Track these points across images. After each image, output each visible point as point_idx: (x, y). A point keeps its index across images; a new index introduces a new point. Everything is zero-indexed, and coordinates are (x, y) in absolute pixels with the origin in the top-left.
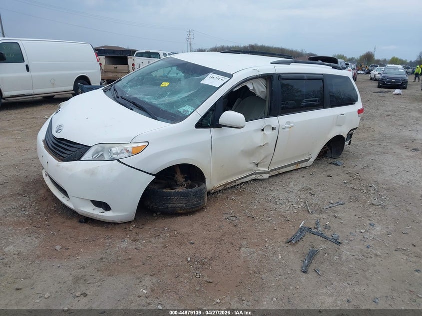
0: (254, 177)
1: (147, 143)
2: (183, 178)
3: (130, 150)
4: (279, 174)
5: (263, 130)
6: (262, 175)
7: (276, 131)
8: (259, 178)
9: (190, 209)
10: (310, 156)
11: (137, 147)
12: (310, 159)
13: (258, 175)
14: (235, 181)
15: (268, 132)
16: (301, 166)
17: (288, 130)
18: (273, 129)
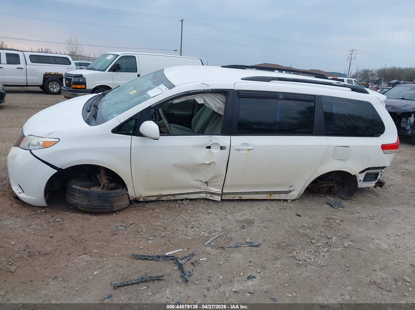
0: (203, 196)
1: (58, 140)
2: (107, 179)
3: (41, 143)
4: (241, 200)
5: (209, 147)
6: (214, 196)
7: (226, 151)
8: (210, 198)
9: (91, 209)
10: (291, 189)
11: (48, 142)
12: (290, 192)
13: (209, 195)
14: (173, 195)
15: (215, 151)
16: (276, 197)
17: (246, 152)
18: (222, 148)
